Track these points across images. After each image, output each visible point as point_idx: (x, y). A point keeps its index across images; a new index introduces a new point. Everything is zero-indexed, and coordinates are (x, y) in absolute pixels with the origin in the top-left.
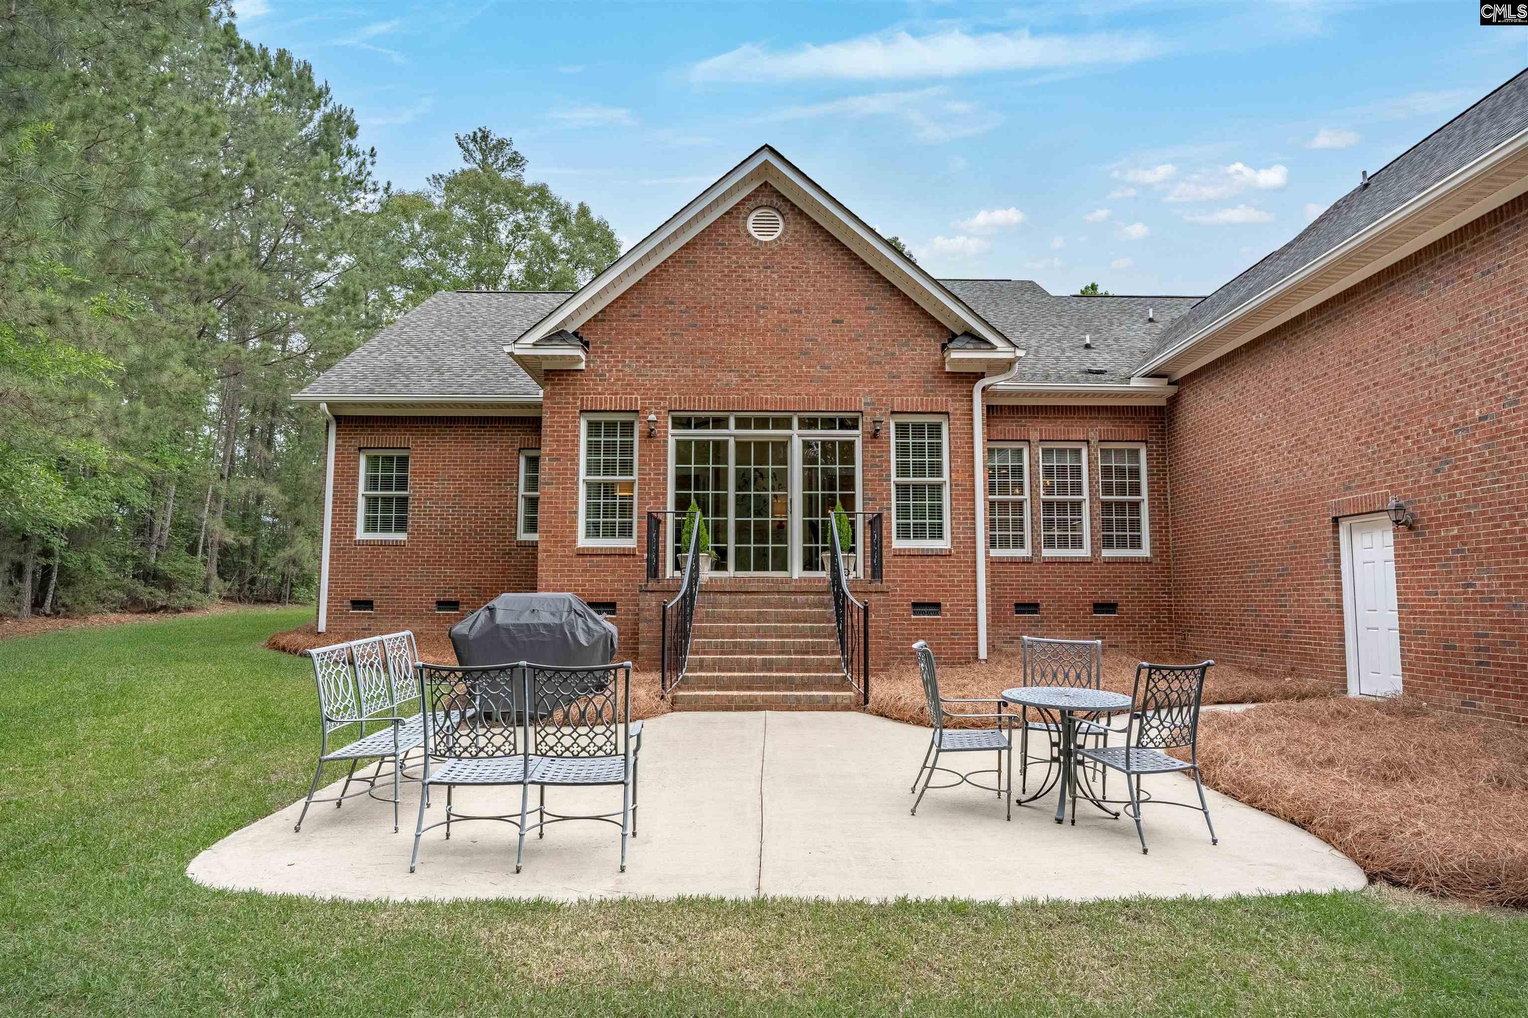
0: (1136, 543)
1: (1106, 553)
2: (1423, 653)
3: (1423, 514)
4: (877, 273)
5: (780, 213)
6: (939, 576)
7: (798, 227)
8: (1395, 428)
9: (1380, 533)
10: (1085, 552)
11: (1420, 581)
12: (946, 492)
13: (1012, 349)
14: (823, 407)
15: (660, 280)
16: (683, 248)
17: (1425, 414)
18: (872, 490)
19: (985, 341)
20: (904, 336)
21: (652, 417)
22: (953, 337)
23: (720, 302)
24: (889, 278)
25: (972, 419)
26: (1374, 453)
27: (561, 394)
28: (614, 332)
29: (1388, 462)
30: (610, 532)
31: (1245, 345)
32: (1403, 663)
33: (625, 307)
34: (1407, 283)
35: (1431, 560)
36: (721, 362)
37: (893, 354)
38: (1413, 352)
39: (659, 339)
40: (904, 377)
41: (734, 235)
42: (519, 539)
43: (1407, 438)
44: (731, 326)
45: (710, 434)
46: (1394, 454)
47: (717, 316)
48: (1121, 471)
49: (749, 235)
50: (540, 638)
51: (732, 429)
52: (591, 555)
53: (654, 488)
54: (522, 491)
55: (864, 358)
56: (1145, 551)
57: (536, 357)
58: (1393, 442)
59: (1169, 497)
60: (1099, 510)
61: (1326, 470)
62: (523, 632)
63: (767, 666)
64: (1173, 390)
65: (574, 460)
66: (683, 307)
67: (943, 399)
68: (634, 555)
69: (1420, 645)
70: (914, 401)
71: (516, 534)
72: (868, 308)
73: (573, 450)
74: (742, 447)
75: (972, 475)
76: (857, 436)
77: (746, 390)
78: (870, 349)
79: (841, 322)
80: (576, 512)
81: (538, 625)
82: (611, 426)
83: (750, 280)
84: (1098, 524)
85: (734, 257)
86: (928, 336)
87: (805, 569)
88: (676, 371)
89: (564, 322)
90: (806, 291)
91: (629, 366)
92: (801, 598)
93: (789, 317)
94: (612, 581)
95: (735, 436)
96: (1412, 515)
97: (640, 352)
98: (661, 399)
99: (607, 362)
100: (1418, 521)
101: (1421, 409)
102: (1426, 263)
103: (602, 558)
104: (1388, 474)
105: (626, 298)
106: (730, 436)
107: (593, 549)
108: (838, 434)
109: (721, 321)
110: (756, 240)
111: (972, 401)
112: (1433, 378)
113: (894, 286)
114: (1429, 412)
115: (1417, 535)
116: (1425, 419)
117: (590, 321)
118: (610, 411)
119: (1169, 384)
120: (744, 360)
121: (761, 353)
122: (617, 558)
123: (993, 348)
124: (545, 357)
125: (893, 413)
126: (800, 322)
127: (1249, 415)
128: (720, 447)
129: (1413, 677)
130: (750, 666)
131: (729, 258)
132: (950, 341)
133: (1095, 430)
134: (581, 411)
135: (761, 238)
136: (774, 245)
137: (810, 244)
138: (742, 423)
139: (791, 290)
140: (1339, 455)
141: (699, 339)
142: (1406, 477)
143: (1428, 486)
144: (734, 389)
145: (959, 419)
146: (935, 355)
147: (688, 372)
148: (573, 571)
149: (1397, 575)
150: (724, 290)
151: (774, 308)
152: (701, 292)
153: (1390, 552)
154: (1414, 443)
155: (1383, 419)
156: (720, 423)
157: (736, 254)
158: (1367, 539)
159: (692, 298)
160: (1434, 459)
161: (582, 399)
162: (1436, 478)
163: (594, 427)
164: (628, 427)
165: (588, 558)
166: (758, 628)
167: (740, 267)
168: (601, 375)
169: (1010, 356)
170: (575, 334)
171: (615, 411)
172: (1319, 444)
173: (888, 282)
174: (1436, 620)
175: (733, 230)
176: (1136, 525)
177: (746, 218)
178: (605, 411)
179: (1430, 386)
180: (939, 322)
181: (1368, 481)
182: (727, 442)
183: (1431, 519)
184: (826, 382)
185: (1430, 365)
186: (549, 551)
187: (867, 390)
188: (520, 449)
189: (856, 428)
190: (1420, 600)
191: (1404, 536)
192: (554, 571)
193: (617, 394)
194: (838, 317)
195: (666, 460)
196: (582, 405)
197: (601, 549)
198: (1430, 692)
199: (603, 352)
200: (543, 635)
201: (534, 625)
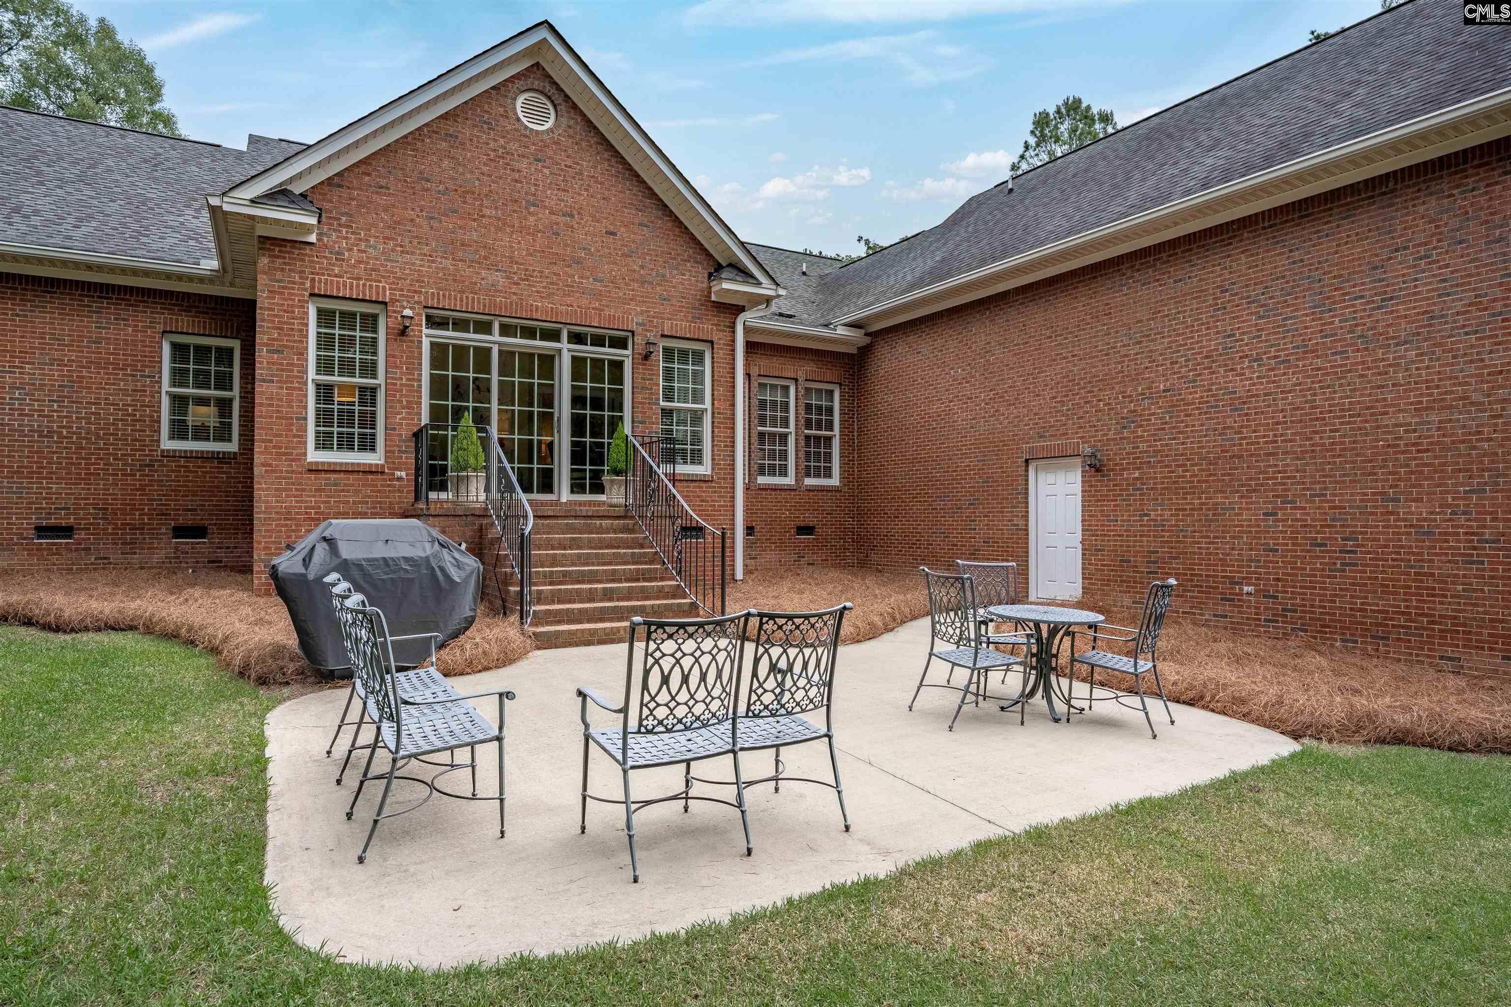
0: (828, 474)
1: (809, 481)
2: (1102, 565)
3: (1108, 460)
4: (650, 189)
5: (552, 102)
6: (702, 501)
7: (572, 123)
8: (1089, 392)
9: (1063, 474)
10: (789, 480)
11: (1103, 511)
12: (707, 420)
13: (774, 287)
14: (594, 323)
15: (413, 150)
16: (441, 117)
17: (1117, 383)
18: (641, 412)
19: (751, 276)
20: (674, 259)
21: (408, 312)
22: (719, 268)
23: (485, 190)
24: (661, 196)
25: (733, 350)
26: (1068, 410)
27: (283, 270)
28: (354, 203)
29: (1081, 418)
30: (346, 443)
31: (947, 310)
32: (1083, 574)
33: (369, 174)
34: (1109, 279)
35: (1114, 495)
36: (485, 258)
37: (664, 276)
38: (1109, 334)
39: (412, 220)
40: (674, 301)
41: (502, 115)
42: (162, 447)
43: (1100, 400)
44: (499, 219)
45: (472, 338)
46: (1087, 412)
47: (482, 205)
48: (819, 408)
49: (518, 119)
50: (402, 574)
51: (496, 337)
52: (326, 471)
53: (407, 396)
54: (166, 386)
55: (636, 276)
56: (835, 481)
57: (252, 218)
58: (1086, 403)
59: (855, 434)
60: (803, 443)
61: (1022, 421)
62: (378, 567)
63: (608, 595)
64: (868, 340)
65: (302, 353)
66: (441, 187)
67: (709, 327)
68: (383, 473)
69: (1100, 560)
70: (682, 326)
71: (158, 441)
72: (641, 225)
73: (301, 342)
74: (506, 356)
75: (733, 405)
76: (626, 355)
77: (514, 294)
78: (642, 267)
79: (613, 234)
80: (305, 419)
81: (398, 558)
82: (348, 318)
83: (519, 171)
84: (802, 455)
85: (502, 141)
86: (697, 262)
87: (572, 492)
88: (433, 262)
89: (291, 180)
90: (579, 194)
91: (375, 248)
92: (606, 523)
93: (561, 219)
94: (354, 502)
95: (500, 344)
96: (1099, 460)
97: (387, 233)
98: (415, 292)
99: (346, 238)
100: (1104, 466)
101: (1113, 379)
102: (1126, 265)
103: (342, 475)
104: (1081, 428)
105: (370, 164)
106: (495, 343)
107: (329, 464)
108: (607, 352)
109: (487, 212)
110: (526, 127)
111: (734, 332)
112: (1126, 356)
113: (666, 206)
114: (1120, 382)
115: (1103, 476)
116: (1117, 387)
117: (322, 183)
118: (351, 299)
119: (866, 334)
120: (512, 261)
121: (531, 255)
122: (361, 476)
123: (759, 284)
124: (265, 220)
125: (663, 336)
126: (572, 227)
127: (947, 369)
128: (483, 355)
129: (1091, 584)
130: (591, 597)
131: (495, 141)
132: (716, 270)
133: (804, 369)
134: (312, 295)
135: (530, 126)
136: (545, 137)
137: (584, 144)
138: (506, 330)
139: (564, 190)
140: (1036, 410)
141: (460, 228)
142: (1097, 431)
143: (1115, 439)
144: (501, 291)
145: (722, 349)
146: (702, 282)
147: (448, 263)
148: (304, 490)
149: (1083, 506)
150: (490, 176)
151: (546, 207)
152: (463, 174)
153: (1078, 488)
154: (1105, 405)
155: (1078, 384)
156: (484, 327)
157: (504, 137)
158: (1051, 478)
159: (452, 178)
160: (1123, 418)
161: (313, 280)
162: (1123, 433)
163: (325, 317)
164: (370, 322)
165: (323, 475)
166: (579, 555)
167: (507, 153)
168: (338, 253)
169: (771, 293)
170: (303, 196)
171: (357, 300)
172: (1016, 399)
173: (660, 200)
174: (1115, 541)
175: (501, 110)
176: (828, 457)
177: (515, 99)
178: (344, 298)
179: (1123, 362)
180: (706, 250)
181: (1061, 432)
182: (489, 350)
183: (1116, 465)
184: (598, 296)
185: (1124, 346)
186: (270, 465)
187: (638, 309)
188: (164, 332)
189: (625, 347)
190: (1102, 525)
191: (1090, 476)
192: (276, 490)
193: (358, 279)
194: (612, 228)
195: (420, 364)
196: (313, 287)
197: (341, 464)
198: (1106, 595)
199: (340, 225)
200: (406, 571)
201: (392, 559)
